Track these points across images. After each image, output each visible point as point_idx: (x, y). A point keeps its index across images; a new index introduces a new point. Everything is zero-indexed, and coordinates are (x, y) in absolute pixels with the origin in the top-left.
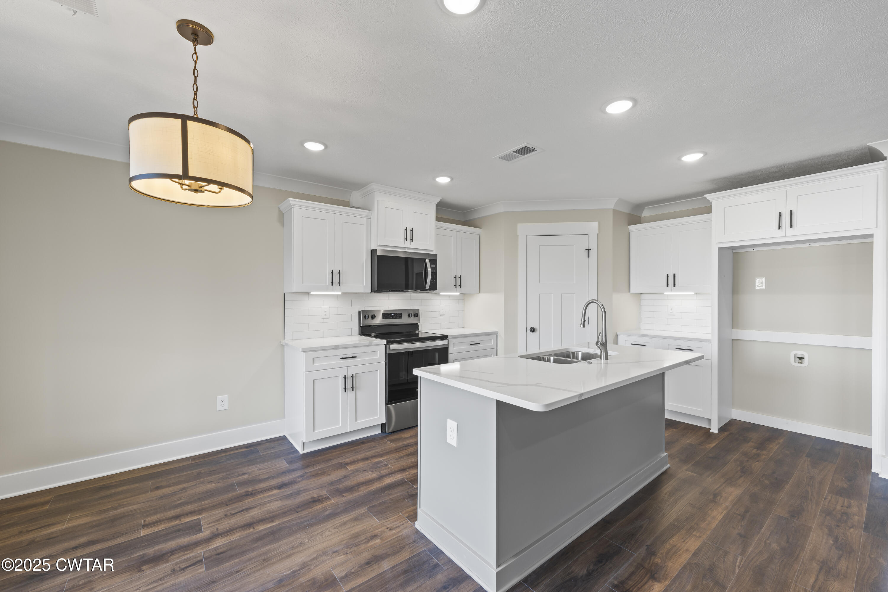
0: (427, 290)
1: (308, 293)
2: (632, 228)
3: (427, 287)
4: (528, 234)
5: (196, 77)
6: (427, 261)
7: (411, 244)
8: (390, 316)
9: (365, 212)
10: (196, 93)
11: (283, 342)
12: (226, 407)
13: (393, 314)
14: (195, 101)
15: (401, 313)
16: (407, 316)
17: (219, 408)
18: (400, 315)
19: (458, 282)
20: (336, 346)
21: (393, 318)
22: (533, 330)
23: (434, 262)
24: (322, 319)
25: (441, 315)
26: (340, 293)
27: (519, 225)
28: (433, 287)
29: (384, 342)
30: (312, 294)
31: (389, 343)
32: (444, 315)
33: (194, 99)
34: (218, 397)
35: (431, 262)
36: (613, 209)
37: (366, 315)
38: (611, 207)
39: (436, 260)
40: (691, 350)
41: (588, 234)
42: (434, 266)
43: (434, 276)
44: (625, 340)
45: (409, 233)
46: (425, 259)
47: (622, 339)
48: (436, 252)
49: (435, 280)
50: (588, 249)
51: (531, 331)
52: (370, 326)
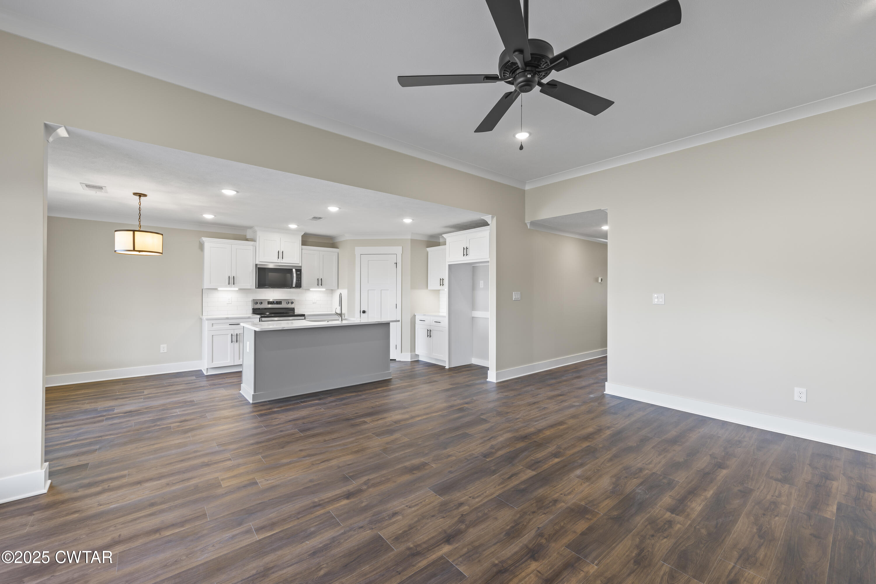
0: (294, 287)
1: (216, 289)
2: (429, 249)
3: (294, 286)
4: (362, 254)
5: (140, 211)
6: (294, 270)
7: (282, 260)
8: (273, 303)
9: (251, 243)
10: (140, 217)
11: (201, 316)
12: (166, 351)
13: (275, 302)
14: (140, 220)
15: (281, 301)
16: (286, 304)
17: (162, 351)
18: (281, 303)
19: (320, 283)
20: (226, 318)
21: (275, 304)
22: (364, 312)
23: (299, 271)
24: (227, 304)
25: (313, 303)
26: (237, 289)
27: (356, 248)
28: (299, 285)
29: (259, 316)
30: (218, 290)
31: (262, 317)
32: (316, 303)
33: (139, 219)
34: (161, 345)
35: (297, 270)
36: (411, 239)
37: (255, 302)
38: (409, 237)
39: (301, 270)
40: (440, 322)
41: (396, 253)
42: (299, 273)
43: (299, 279)
44: (418, 318)
45: (280, 254)
46: (292, 269)
47: (417, 317)
48: (300, 265)
49: (300, 282)
50: (396, 263)
51: (363, 313)
52: (259, 309)
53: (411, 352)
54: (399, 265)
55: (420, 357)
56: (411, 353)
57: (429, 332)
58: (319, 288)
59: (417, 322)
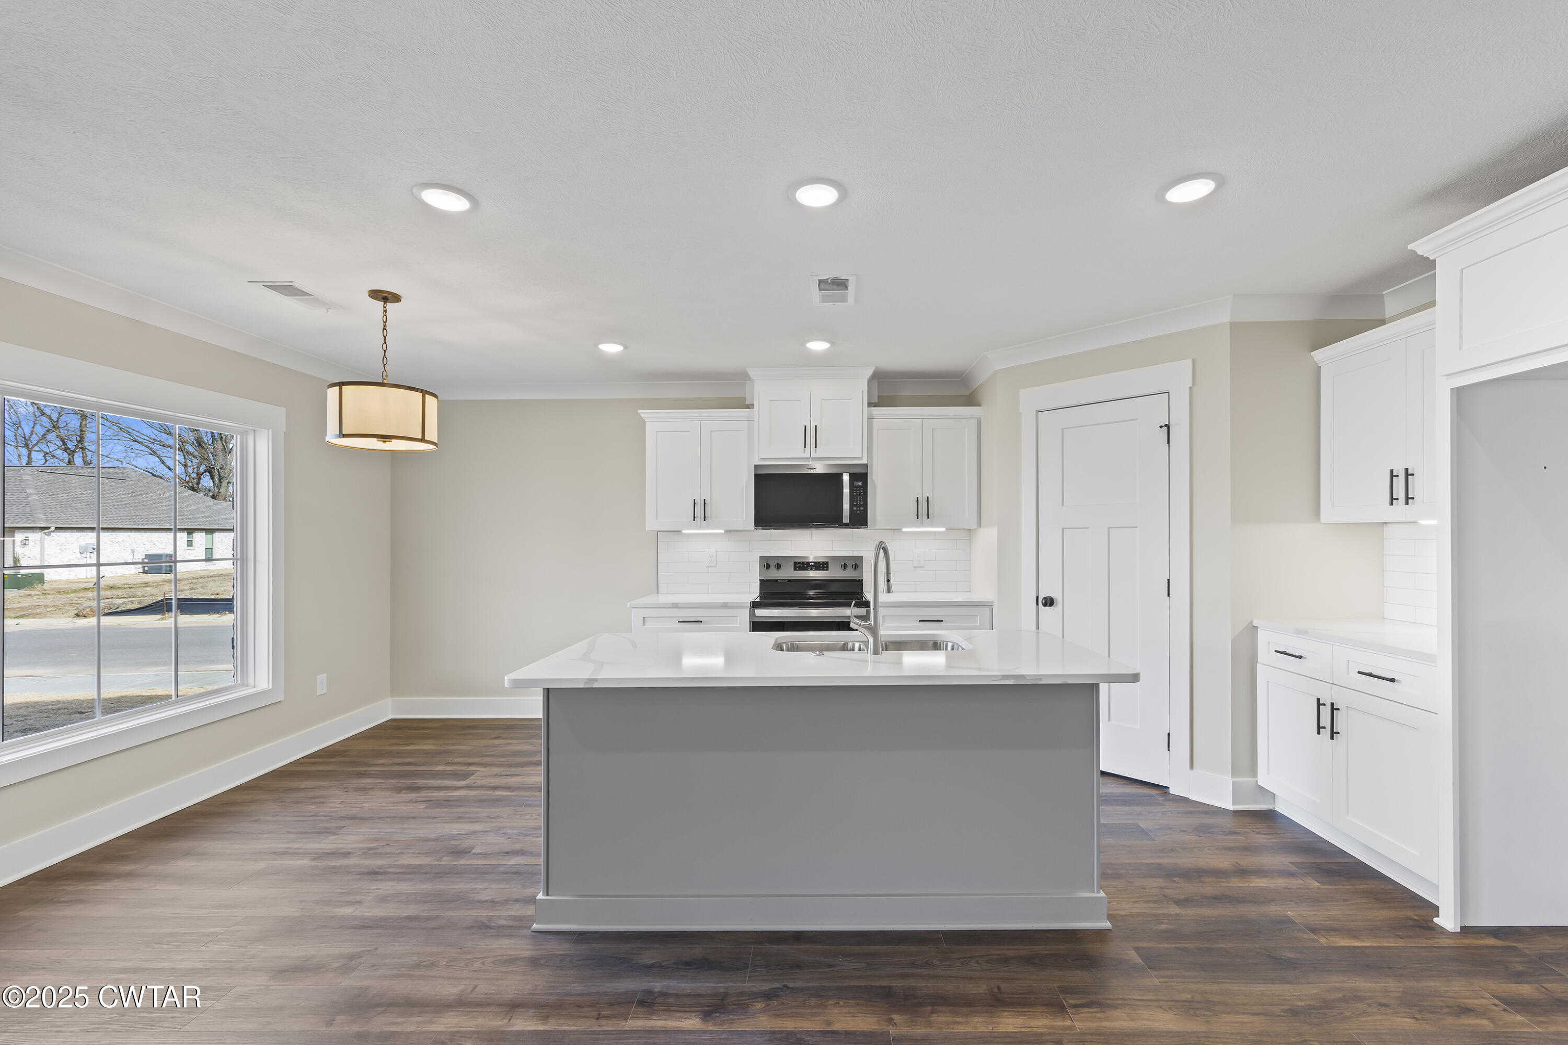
0: (846, 525)
1: (679, 532)
3: (846, 520)
4: (1037, 410)
6: (846, 478)
7: (816, 452)
8: (807, 566)
9: (745, 412)
13: (813, 564)
15: (828, 562)
16: (840, 567)
18: (825, 566)
19: (924, 510)
20: (673, 604)
21: (811, 570)
22: (1049, 602)
23: (860, 478)
24: (707, 567)
25: (915, 567)
26: (717, 531)
27: (1022, 393)
28: (860, 519)
30: (684, 534)
32: (923, 567)
35: (854, 477)
36: (1230, 323)
37: (767, 563)
38: (1225, 317)
39: (866, 474)
40: (1393, 680)
41: (1165, 390)
42: (860, 484)
43: (860, 501)
44: (1266, 642)
45: (811, 436)
46: (842, 473)
47: (1263, 637)
48: (864, 461)
49: (862, 508)
50: (1168, 426)
51: (1045, 605)
52: (776, 580)
53: (1235, 772)
54: (1180, 434)
55: (1278, 800)
56: (1233, 775)
57: (1326, 712)
58: (922, 525)
59: (1265, 655)
